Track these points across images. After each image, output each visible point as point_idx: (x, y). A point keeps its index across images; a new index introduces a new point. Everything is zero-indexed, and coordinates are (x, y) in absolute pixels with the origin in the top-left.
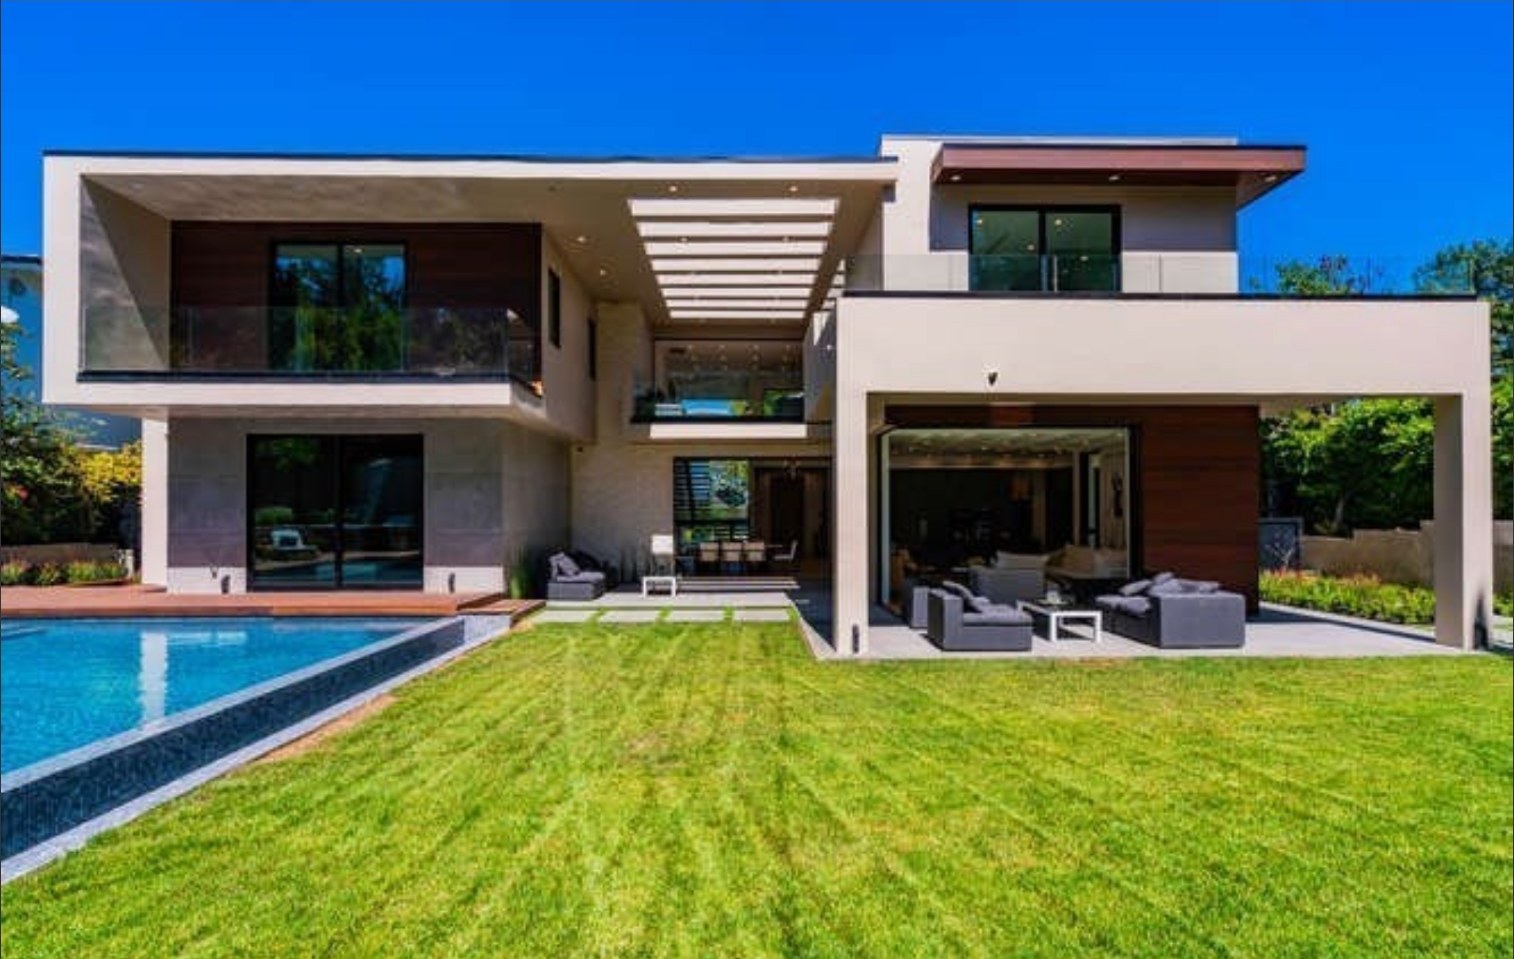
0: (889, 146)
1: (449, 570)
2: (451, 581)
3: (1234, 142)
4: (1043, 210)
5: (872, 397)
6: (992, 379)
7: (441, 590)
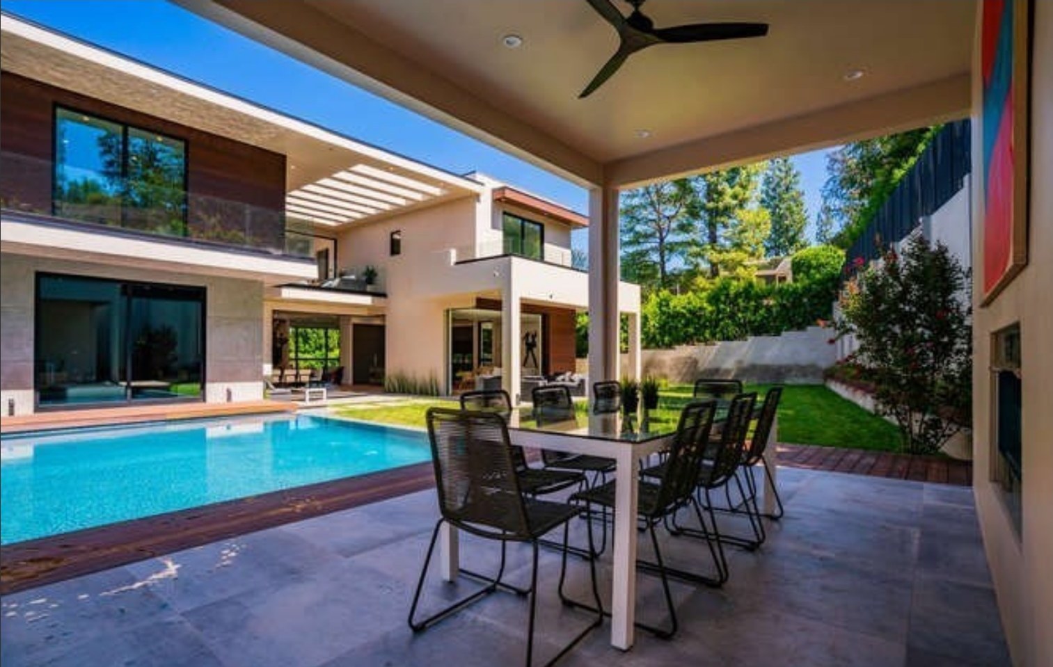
0: (479, 177)
1: (226, 385)
2: (229, 393)
3: (570, 208)
4: (523, 220)
5: (522, 299)
6: (551, 297)
7: (219, 400)
